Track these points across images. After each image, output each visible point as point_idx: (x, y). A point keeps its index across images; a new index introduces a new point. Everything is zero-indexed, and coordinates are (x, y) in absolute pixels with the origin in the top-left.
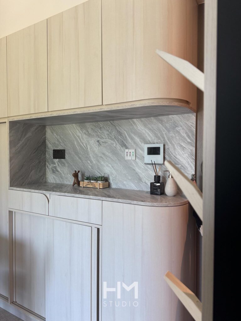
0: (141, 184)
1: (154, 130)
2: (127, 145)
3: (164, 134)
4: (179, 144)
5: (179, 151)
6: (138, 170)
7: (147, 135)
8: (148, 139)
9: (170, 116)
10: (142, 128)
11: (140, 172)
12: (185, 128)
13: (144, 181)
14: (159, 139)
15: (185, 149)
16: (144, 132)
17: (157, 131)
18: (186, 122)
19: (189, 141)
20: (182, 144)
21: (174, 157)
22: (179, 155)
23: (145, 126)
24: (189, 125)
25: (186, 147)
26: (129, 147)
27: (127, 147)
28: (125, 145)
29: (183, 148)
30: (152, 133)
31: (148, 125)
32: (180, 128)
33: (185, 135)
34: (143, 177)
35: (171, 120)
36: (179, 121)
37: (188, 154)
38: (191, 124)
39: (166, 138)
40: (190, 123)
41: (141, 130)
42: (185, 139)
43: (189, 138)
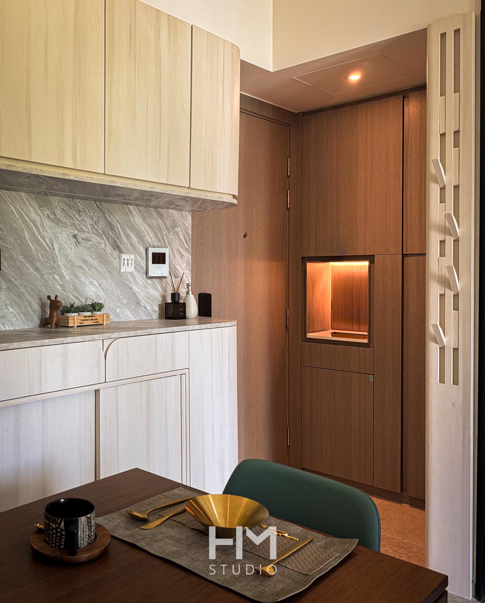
0: (139, 311)
1: (154, 227)
2: (121, 246)
3: (164, 234)
4: (178, 250)
5: (179, 260)
6: (135, 288)
7: (146, 233)
8: (147, 240)
9: (170, 210)
10: (140, 222)
11: (138, 290)
12: (183, 230)
13: (142, 305)
14: (160, 241)
15: (183, 257)
16: (143, 228)
17: (156, 229)
18: (184, 222)
19: (187, 246)
20: (181, 250)
21: (174, 268)
22: (179, 265)
23: (144, 218)
24: (186, 226)
25: (184, 255)
26: (124, 250)
27: (122, 251)
28: (119, 247)
29: (182, 256)
30: (151, 230)
31: (147, 218)
32: (179, 229)
33: (183, 240)
34: (142, 299)
35: (171, 217)
36: (178, 219)
37: (186, 264)
38: (188, 226)
39: (166, 241)
40: (187, 224)
41: (139, 224)
42: (183, 243)
43: (186, 243)
